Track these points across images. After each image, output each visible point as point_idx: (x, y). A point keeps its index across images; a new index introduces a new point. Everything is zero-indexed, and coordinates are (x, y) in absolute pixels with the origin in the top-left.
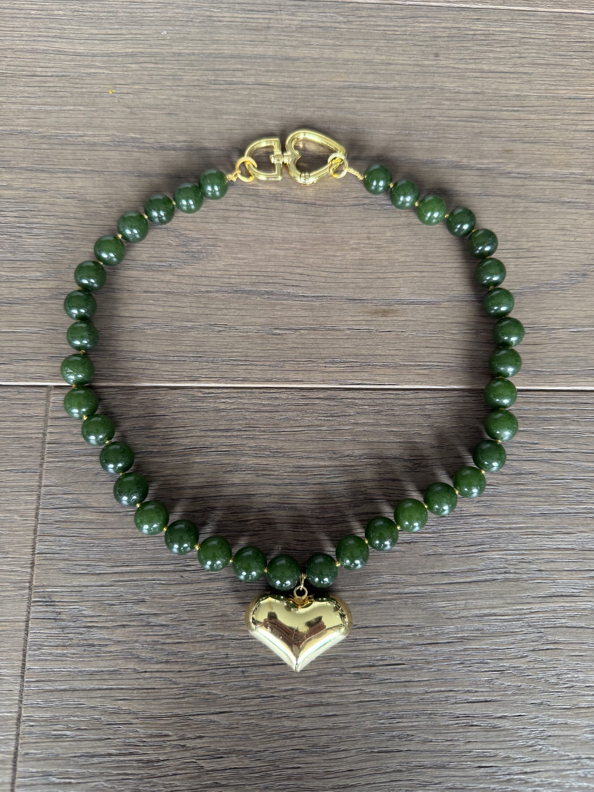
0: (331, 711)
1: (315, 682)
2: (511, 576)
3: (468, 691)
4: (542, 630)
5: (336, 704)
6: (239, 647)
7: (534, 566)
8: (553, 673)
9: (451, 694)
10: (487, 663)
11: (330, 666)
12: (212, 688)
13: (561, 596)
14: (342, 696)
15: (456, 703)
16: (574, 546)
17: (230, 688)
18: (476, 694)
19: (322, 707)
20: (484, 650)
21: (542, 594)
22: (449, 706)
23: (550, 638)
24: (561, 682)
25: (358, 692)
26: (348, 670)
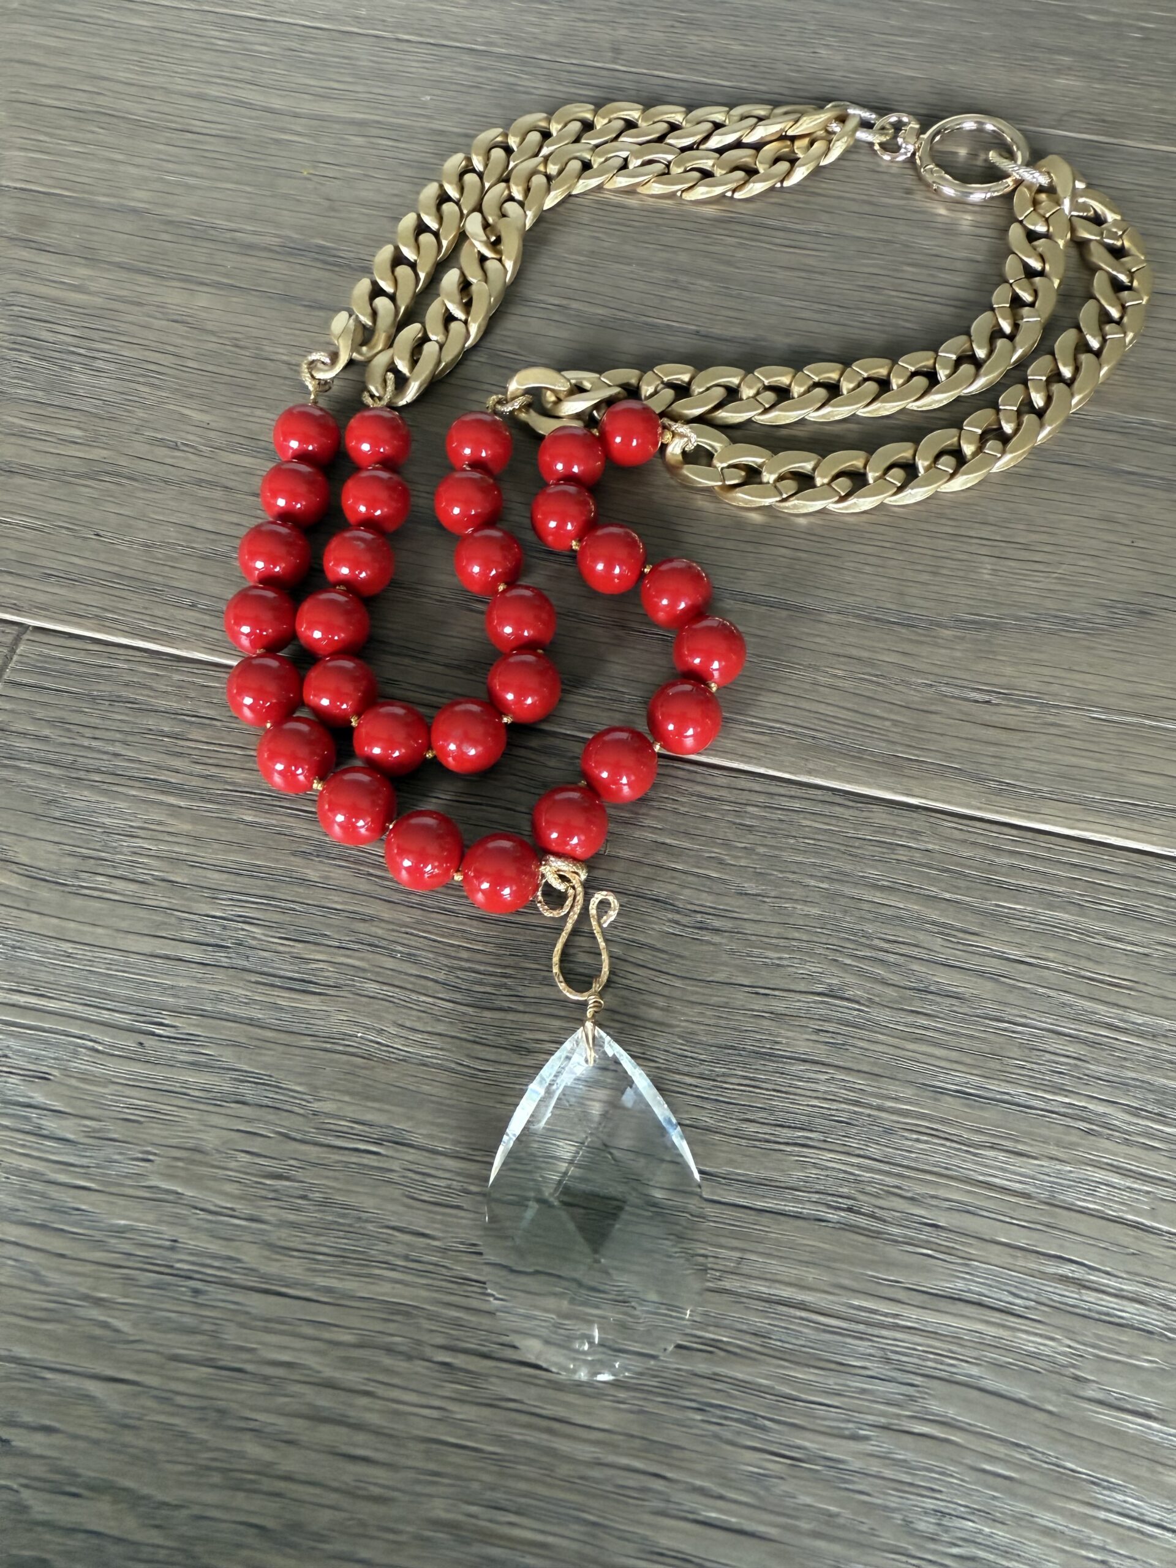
0: (361, 1444)
1: (345, 1359)
2: (863, 1221)
3: (702, 1491)
4: (918, 1380)
5: (377, 1432)
6: (206, 1230)
7: (922, 1212)
8: (930, 1504)
9: (658, 1485)
10: (763, 1429)
11: (391, 1327)
12: (117, 1313)
13: (980, 1304)
14: (396, 1413)
15: (663, 1514)
16: (1029, 1189)
17: (156, 1325)
18: (720, 1503)
19: (344, 1430)
20: (761, 1390)
21: (929, 1285)
22: (647, 1518)
23: (935, 1407)
24: (945, 1537)
25: (435, 1414)
26: (428, 1352)
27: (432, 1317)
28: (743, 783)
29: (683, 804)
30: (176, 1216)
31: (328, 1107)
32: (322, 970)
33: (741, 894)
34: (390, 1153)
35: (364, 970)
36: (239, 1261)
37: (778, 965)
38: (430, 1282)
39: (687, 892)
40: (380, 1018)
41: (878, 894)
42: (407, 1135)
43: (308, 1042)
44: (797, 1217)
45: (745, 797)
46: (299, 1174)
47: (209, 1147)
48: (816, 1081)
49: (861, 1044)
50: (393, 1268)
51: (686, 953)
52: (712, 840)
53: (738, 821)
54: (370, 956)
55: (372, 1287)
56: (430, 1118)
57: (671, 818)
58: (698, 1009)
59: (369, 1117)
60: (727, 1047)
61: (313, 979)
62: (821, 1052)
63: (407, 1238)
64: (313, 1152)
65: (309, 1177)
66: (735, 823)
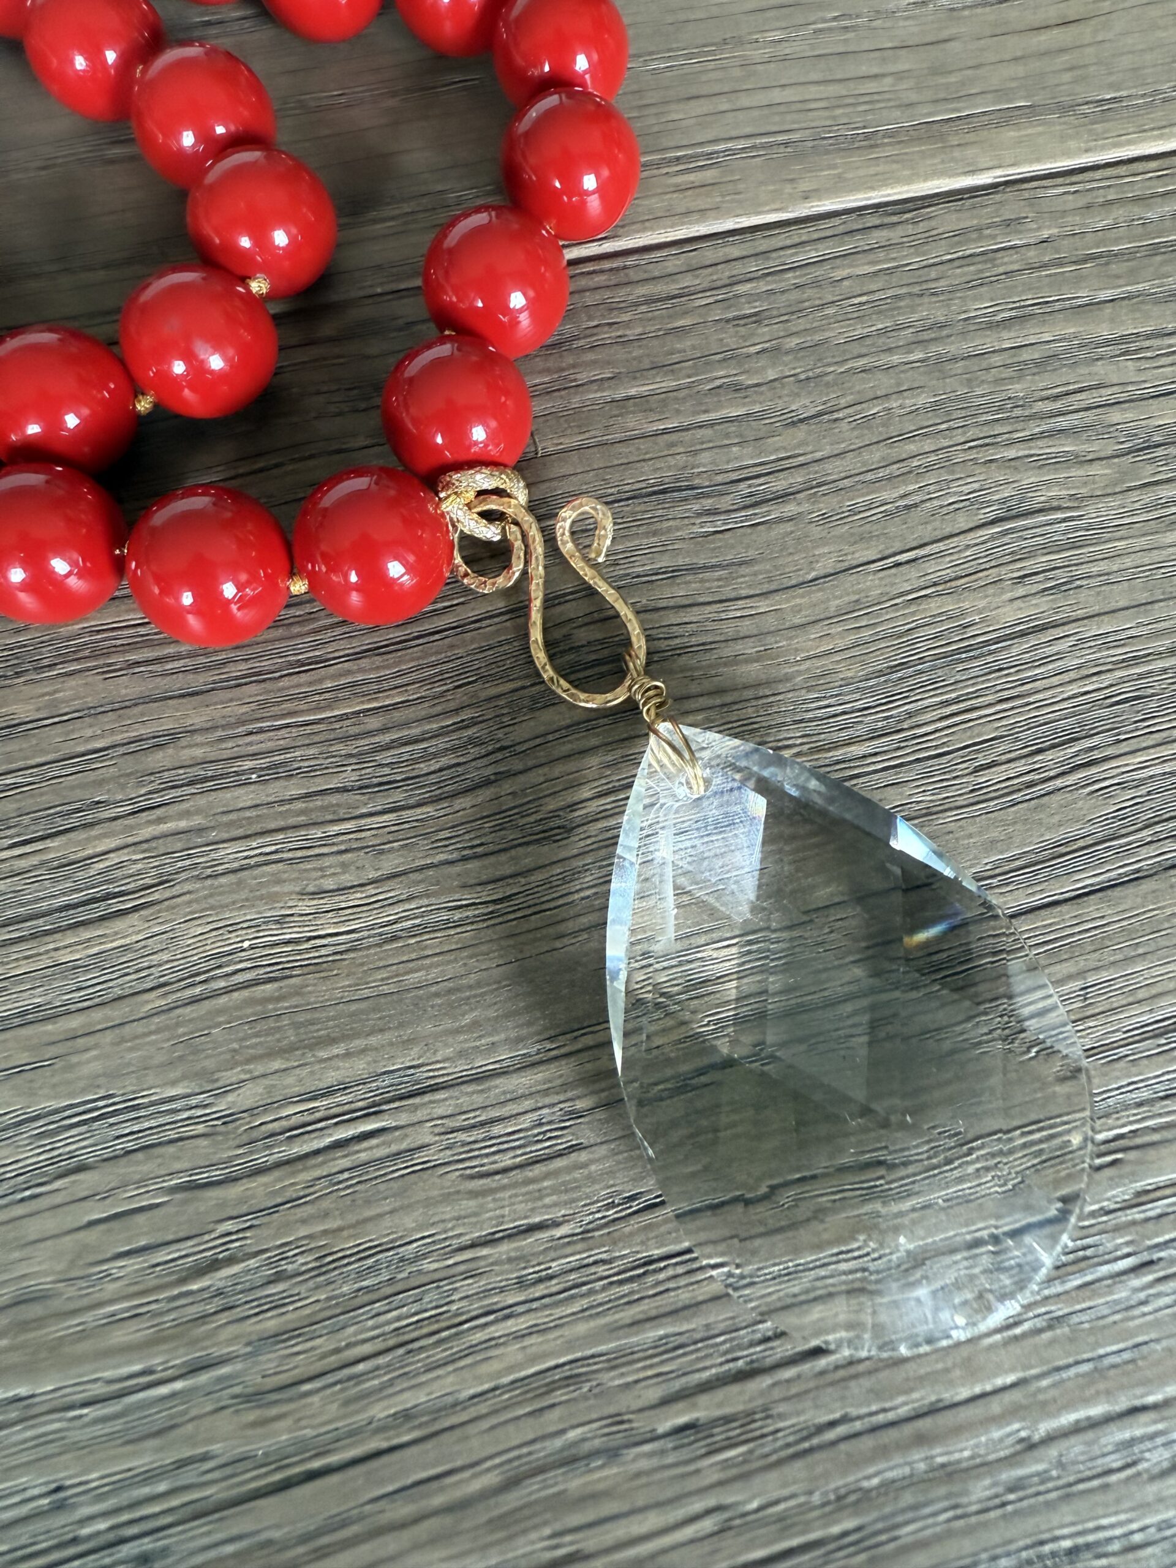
27: (617, 1360)
28: (709, 254)
29: (628, 324)
30: (42, 1441)
31: (248, 1096)
32: (120, 865)
33: (793, 423)
34: (403, 1119)
35: (200, 830)
36: (205, 1458)
37: (908, 507)
38: (584, 1303)
39: (705, 457)
40: (273, 898)
41: (1005, 334)
42: (421, 1074)
43: (155, 1003)
44: (1137, 878)
45: (724, 274)
46: (251, 1242)
47: (46, 1282)
48: (1059, 656)
49: (1095, 569)
50: (507, 1313)
51: (752, 553)
52: (704, 361)
53: (730, 315)
54: (202, 801)
55: (484, 1369)
56: (448, 1024)
57: (620, 353)
58: (814, 633)
59: (331, 1077)
60: (893, 669)
61: (112, 888)
62: (1041, 608)
63: (504, 1248)
64: (258, 1189)
65: (268, 1237)
66: (728, 321)
